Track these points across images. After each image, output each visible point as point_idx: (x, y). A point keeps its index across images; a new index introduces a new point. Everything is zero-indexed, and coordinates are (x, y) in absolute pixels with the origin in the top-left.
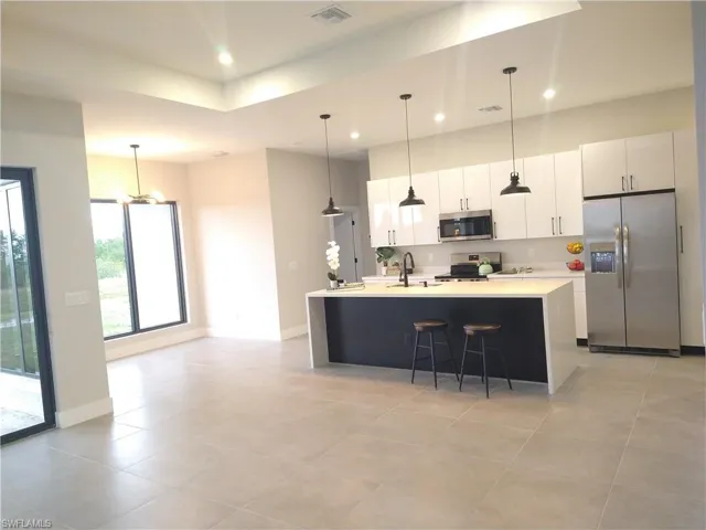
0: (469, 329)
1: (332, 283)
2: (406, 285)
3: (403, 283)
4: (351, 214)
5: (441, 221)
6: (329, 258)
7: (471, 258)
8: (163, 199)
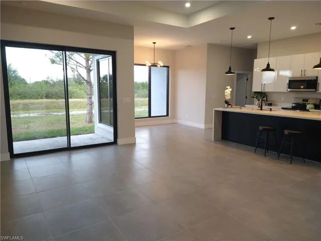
0: (286, 132)
1: (226, 105)
2: (261, 109)
3: (260, 108)
4: (247, 75)
5: (290, 81)
6: (225, 94)
7: (304, 100)
8: (162, 65)
